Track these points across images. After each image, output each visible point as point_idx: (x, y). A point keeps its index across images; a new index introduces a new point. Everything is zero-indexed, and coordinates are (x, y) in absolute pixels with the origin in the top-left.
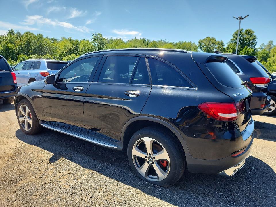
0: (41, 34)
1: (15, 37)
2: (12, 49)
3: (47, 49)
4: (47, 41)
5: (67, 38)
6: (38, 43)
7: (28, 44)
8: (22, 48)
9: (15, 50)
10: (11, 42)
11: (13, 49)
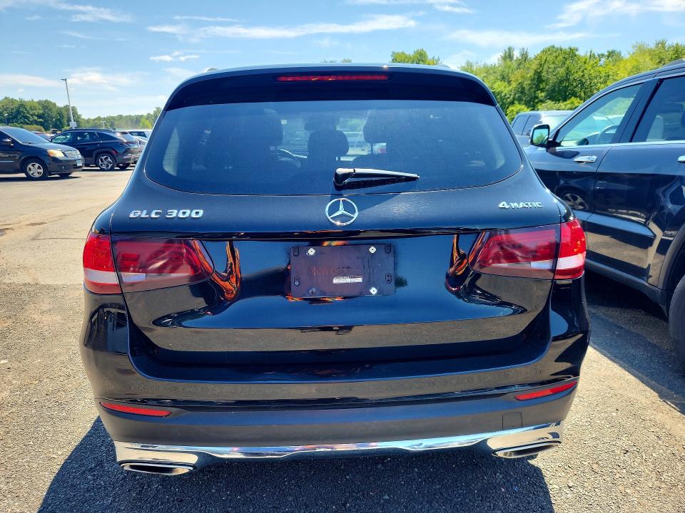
0: (573, 47)
1: (515, 65)
2: (500, 93)
3: (582, 84)
4: (585, 63)
5: (652, 46)
6: (562, 71)
7: (538, 78)
8: (523, 88)
9: (508, 96)
10: (503, 78)
11: (503, 94)
